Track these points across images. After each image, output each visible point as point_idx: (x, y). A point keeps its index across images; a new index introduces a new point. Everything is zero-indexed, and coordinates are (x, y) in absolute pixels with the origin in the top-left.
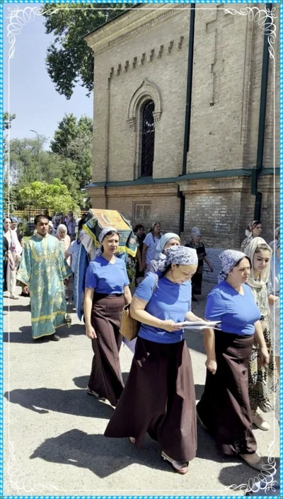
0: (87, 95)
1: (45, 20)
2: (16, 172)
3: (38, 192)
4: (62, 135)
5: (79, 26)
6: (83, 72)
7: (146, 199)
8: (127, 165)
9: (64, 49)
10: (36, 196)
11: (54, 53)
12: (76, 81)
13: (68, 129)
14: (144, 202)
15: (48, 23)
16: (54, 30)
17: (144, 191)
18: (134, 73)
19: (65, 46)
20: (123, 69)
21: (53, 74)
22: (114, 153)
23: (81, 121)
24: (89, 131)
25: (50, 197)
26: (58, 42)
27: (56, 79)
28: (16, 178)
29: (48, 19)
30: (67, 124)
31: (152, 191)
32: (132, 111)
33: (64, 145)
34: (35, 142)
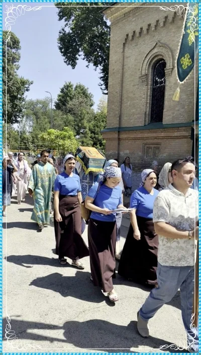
0: (87, 66)
1: (58, 10)
2: (31, 123)
3: (53, 137)
4: (63, 97)
5: (83, 14)
6: (84, 49)
7: (156, 141)
8: (139, 114)
9: (71, 32)
10: (51, 140)
11: (64, 34)
12: (79, 55)
13: (67, 93)
14: (153, 144)
15: (60, 12)
16: (64, 18)
17: (154, 135)
18: (147, 37)
19: (72, 29)
20: (137, 35)
21: (63, 50)
22: (127, 104)
23: (76, 87)
24: (82, 94)
25: (61, 141)
26: (67, 27)
27: (65, 54)
28: (31, 128)
29: (60, 9)
30: (67, 89)
31: (163, 134)
32: (145, 68)
33: (64, 105)
34: (45, 102)
